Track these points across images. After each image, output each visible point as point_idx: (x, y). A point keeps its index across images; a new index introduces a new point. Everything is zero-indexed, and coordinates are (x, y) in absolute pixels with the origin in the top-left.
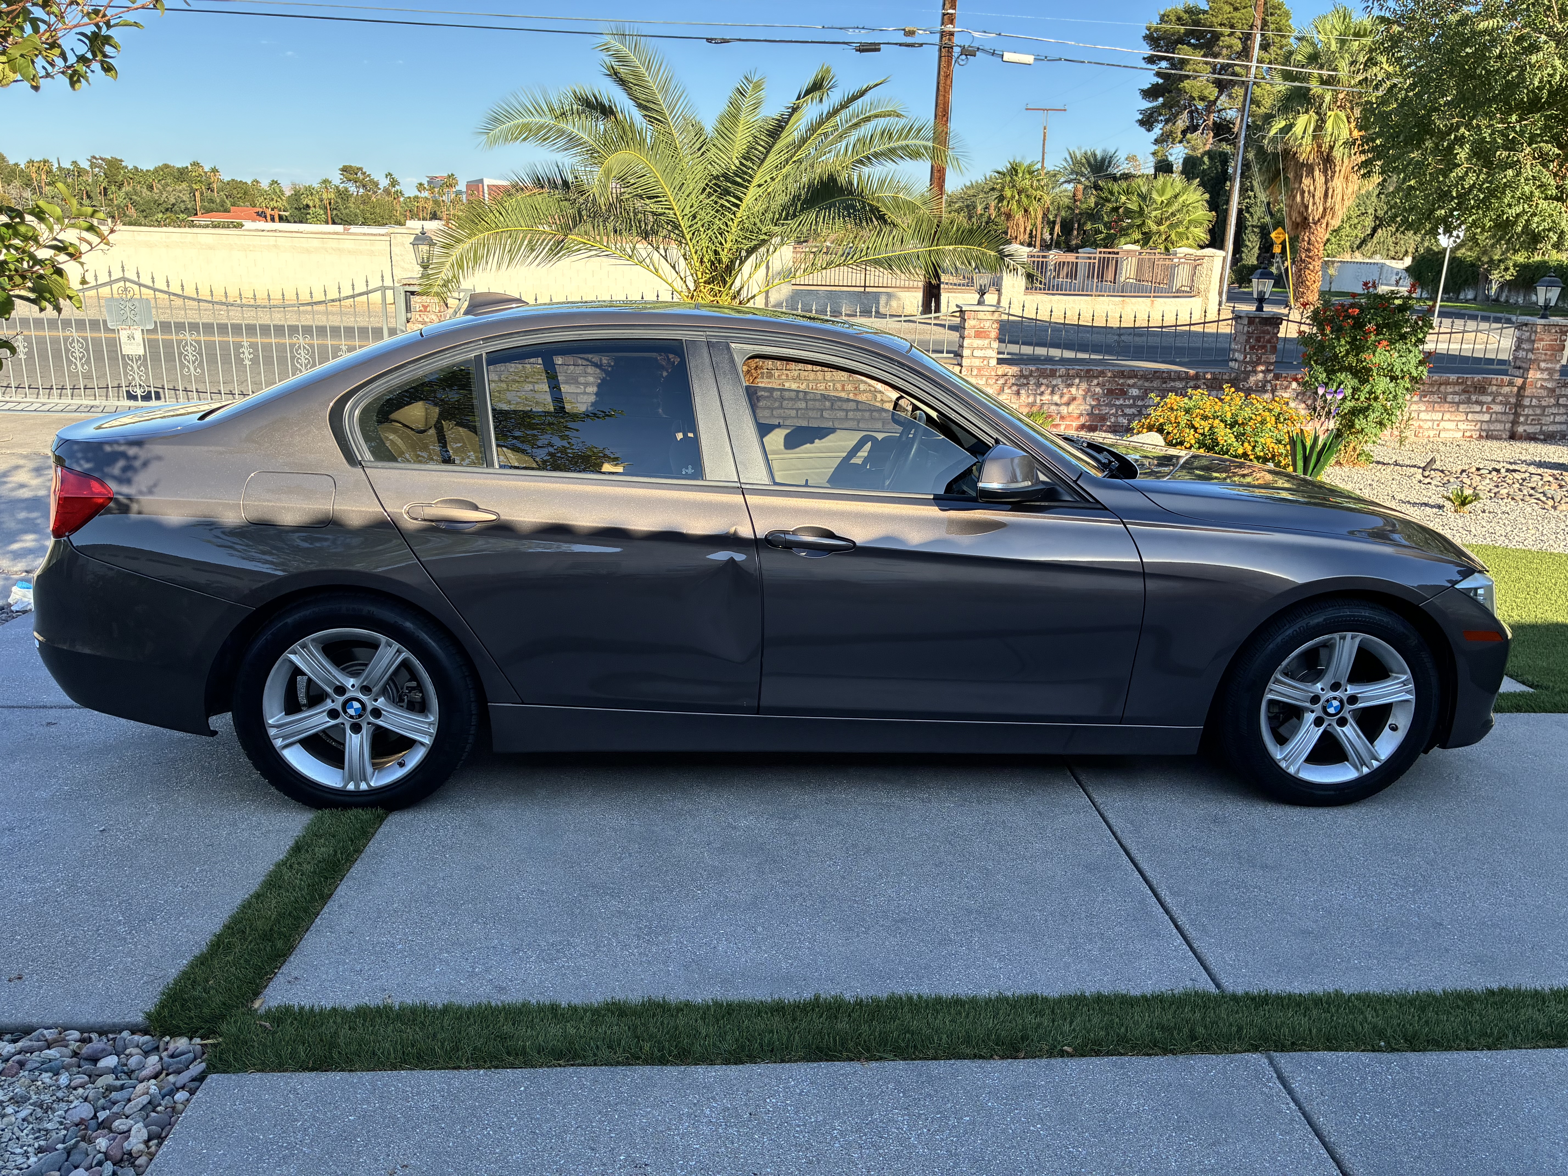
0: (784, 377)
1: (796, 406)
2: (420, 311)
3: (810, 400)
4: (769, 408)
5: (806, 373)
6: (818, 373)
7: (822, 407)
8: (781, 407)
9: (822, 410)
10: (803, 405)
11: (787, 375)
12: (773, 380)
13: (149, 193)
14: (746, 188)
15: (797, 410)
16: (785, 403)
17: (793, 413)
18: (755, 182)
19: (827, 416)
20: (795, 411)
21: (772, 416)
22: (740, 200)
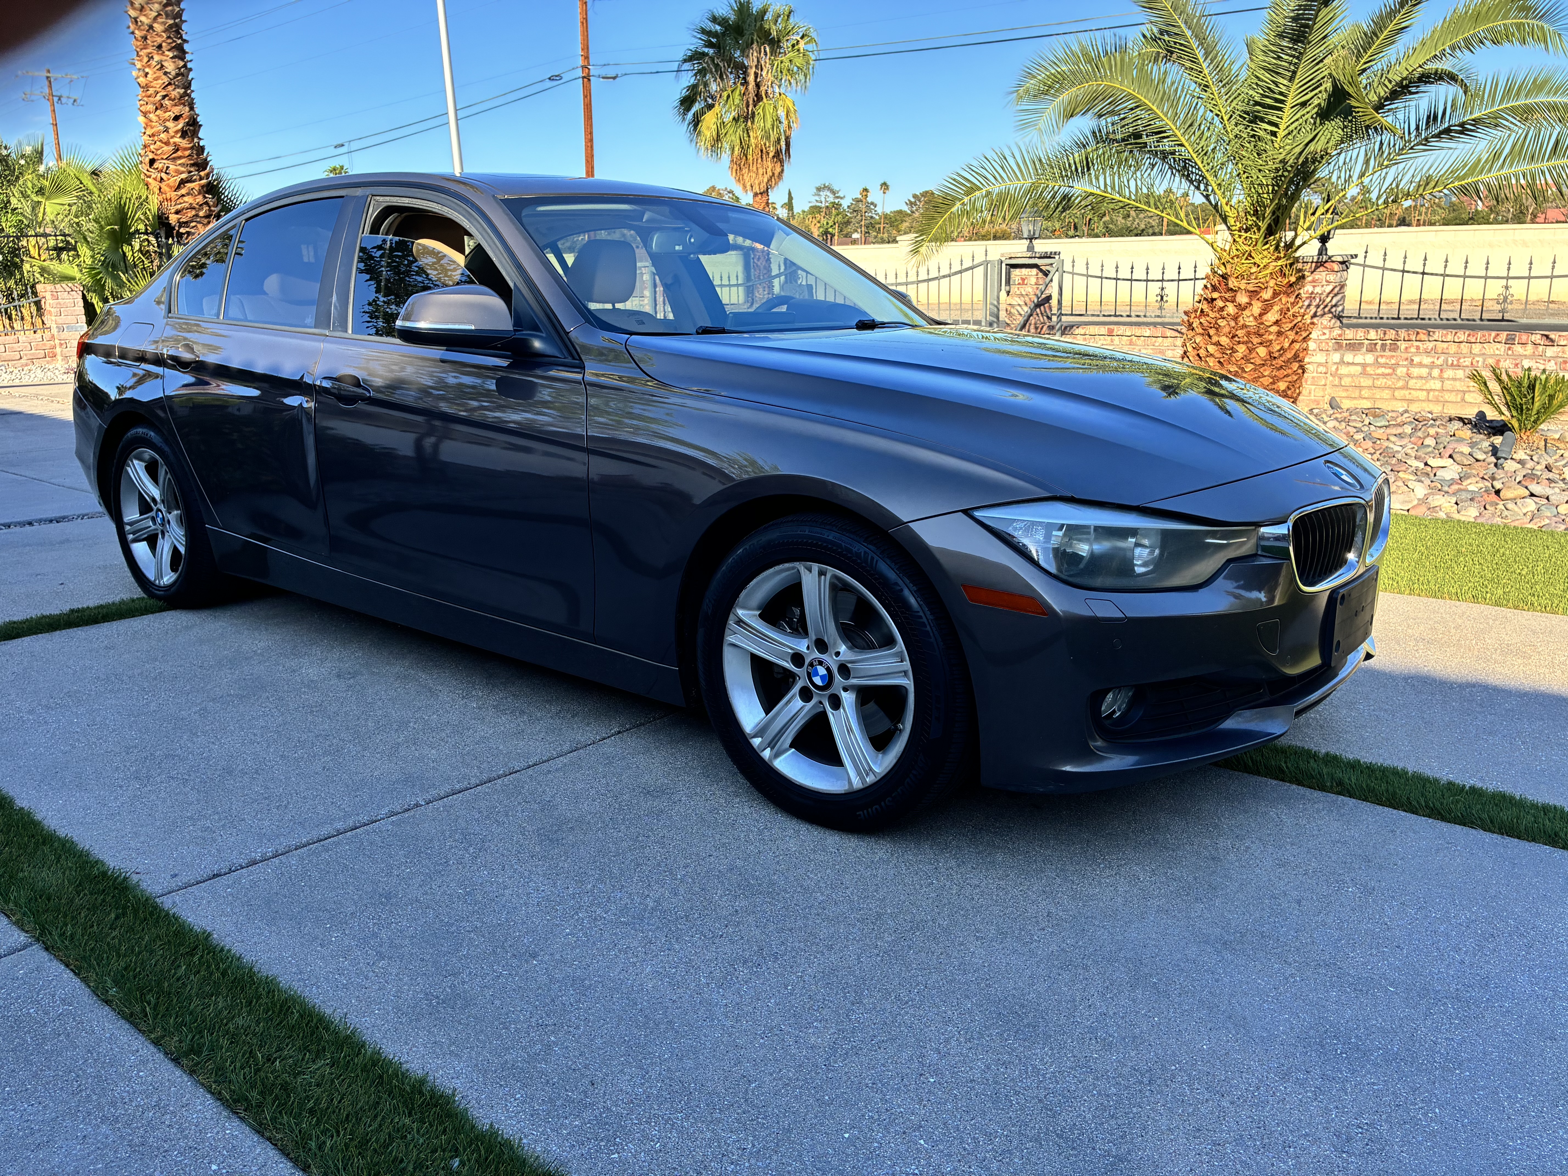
0: (1413, 350)
1: (1427, 387)
2: (1019, 284)
3: (1448, 379)
4: (1389, 388)
5: (1445, 345)
6: (1462, 345)
7: (1465, 389)
8: (1406, 387)
9: (1464, 392)
10: (1437, 385)
11: (1418, 348)
12: (1398, 353)
13: (1123, 221)
14: (1280, 109)
15: (1428, 391)
16: (1412, 383)
17: (1422, 395)
18: (1290, 102)
19: (1472, 400)
20: (1425, 393)
21: (1394, 398)
22: (1276, 125)
